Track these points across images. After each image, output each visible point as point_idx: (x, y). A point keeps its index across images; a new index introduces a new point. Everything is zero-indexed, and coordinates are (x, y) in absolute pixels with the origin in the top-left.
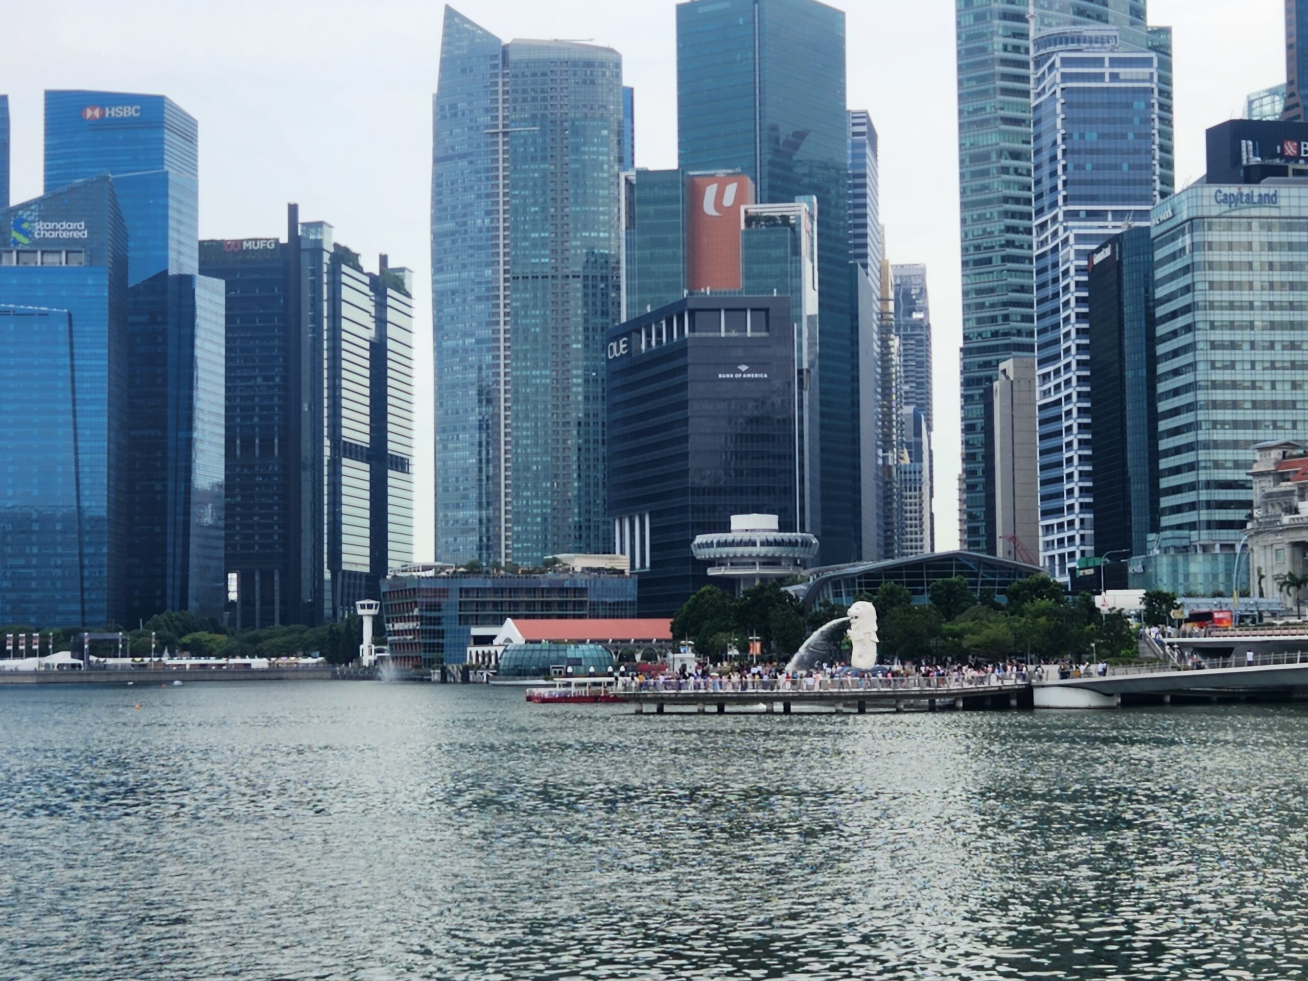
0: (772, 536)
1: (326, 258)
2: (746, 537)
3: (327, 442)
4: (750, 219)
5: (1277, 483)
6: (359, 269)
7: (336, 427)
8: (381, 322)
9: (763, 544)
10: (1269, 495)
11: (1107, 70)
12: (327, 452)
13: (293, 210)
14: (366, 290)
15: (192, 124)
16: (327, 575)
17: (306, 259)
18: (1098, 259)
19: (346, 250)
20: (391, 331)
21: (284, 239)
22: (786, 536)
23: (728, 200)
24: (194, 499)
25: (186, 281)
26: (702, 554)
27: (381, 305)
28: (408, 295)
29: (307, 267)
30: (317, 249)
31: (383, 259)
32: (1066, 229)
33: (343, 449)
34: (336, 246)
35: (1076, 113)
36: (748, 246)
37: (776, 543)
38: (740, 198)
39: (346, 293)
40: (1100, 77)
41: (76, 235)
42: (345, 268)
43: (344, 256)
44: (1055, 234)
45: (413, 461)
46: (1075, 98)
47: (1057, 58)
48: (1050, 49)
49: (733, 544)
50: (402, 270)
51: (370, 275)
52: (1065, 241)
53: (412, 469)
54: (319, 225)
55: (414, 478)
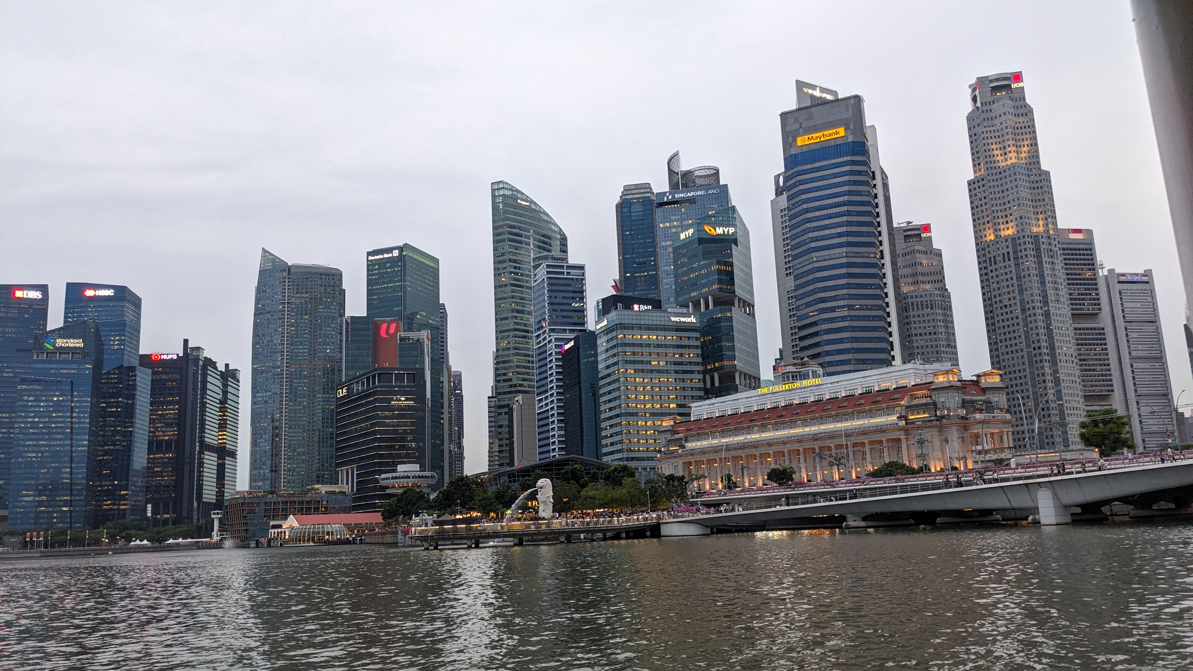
0: (417, 474)
1: (201, 363)
2: (405, 474)
3: (198, 444)
4: (401, 339)
5: (673, 435)
6: (216, 368)
7: (202, 437)
8: (225, 393)
9: (413, 477)
10: (670, 441)
11: (565, 271)
12: (197, 448)
13: (186, 342)
14: (219, 377)
15: (139, 300)
16: (195, 505)
17: (191, 363)
18: (567, 347)
19: (210, 359)
20: (230, 396)
21: (181, 355)
22: (424, 474)
23: (392, 331)
24: (131, 472)
25: (132, 369)
26: (383, 483)
27: (225, 386)
28: (238, 381)
29: (192, 369)
30: (197, 359)
31: (227, 366)
32: (550, 336)
33: (205, 447)
34: (205, 358)
35: (553, 288)
36: (401, 349)
37: (420, 477)
38: (397, 330)
39: (209, 379)
40: (563, 273)
41: (78, 345)
42: (209, 368)
43: (210, 363)
44: (545, 339)
45: (238, 453)
46: (553, 281)
47: (544, 265)
48: (540, 262)
49: (399, 478)
50: (236, 370)
51: (221, 372)
52: (550, 342)
53: (238, 457)
54: (198, 349)
55: (238, 461)
